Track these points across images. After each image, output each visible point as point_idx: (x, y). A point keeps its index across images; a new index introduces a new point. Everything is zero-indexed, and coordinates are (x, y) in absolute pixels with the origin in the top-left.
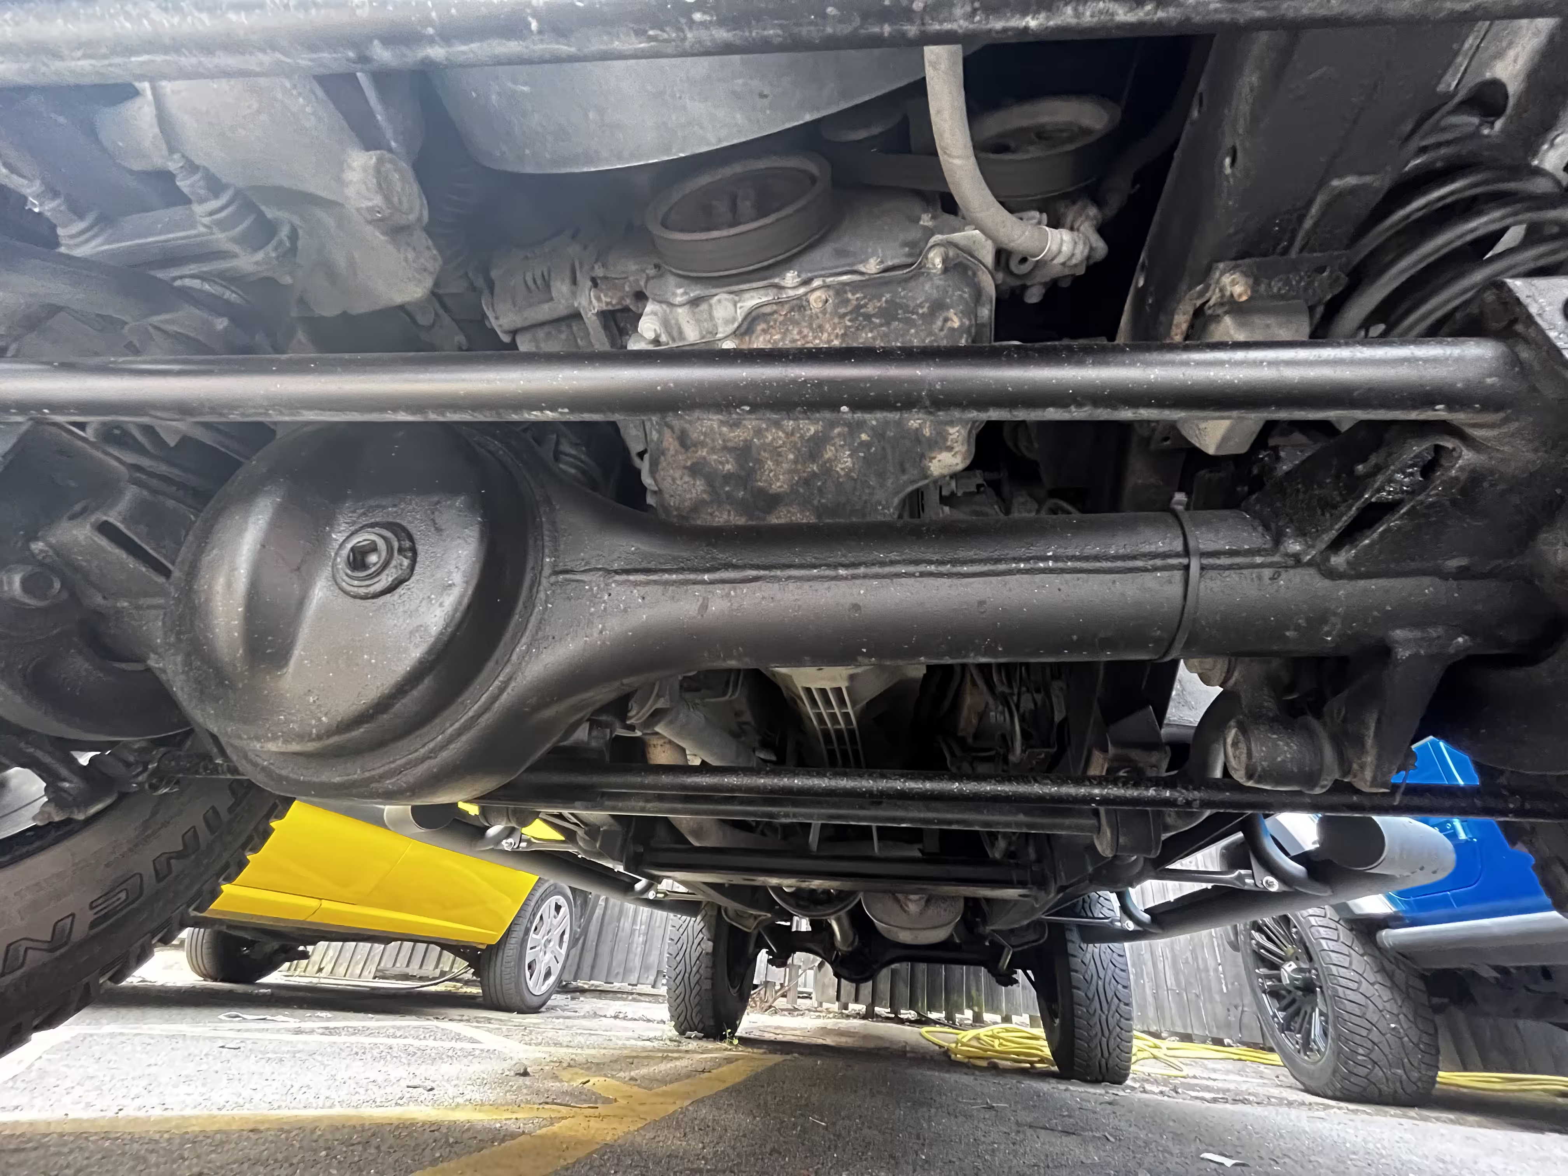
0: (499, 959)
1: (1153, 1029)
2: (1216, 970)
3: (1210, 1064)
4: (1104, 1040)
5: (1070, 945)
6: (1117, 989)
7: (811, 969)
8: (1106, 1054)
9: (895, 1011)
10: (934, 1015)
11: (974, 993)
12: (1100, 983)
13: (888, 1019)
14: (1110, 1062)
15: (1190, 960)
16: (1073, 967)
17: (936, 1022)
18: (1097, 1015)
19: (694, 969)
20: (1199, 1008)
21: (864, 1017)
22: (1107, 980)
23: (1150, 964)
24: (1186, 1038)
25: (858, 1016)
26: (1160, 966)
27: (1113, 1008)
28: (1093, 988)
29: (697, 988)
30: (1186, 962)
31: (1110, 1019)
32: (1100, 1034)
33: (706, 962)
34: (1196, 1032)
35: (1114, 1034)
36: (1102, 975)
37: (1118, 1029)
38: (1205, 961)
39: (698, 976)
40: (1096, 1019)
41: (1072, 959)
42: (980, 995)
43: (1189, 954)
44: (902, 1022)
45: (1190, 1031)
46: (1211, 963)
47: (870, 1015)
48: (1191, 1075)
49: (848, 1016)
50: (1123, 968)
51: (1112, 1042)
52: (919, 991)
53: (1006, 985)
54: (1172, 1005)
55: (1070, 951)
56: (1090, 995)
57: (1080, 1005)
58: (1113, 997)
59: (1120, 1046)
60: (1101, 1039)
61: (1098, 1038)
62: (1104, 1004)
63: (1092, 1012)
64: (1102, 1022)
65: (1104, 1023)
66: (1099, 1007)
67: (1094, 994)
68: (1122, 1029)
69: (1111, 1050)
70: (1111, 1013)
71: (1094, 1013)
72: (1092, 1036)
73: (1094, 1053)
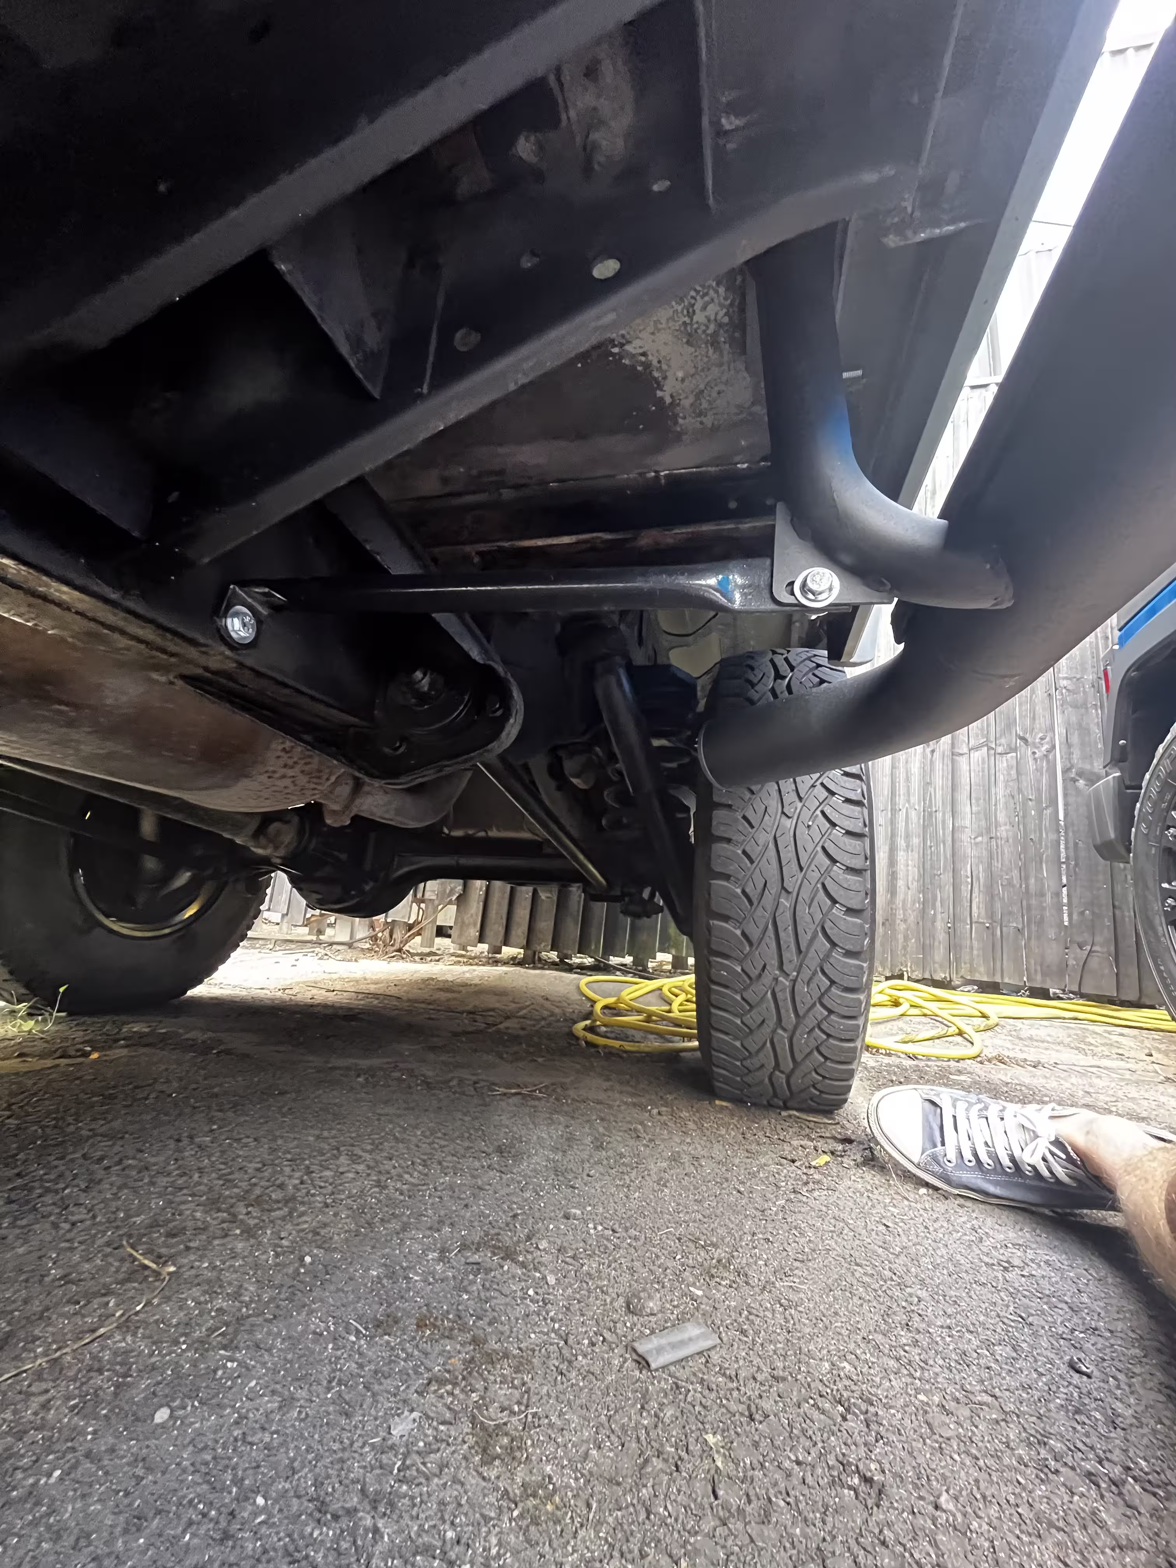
1: (940, 976)
2: (1058, 894)
4: (783, 1035)
8: (787, 1063)
9: (563, 956)
10: (614, 960)
12: (786, 903)
13: (554, 966)
14: (798, 1081)
15: (1016, 881)
17: (623, 969)
20: (1017, 949)
21: (522, 963)
23: (949, 889)
24: (990, 988)
25: (514, 961)
26: (965, 890)
30: (1010, 883)
34: (1006, 980)
43: (1015, 873)
45: (998, 979)
47: (531, 960)
50: (865, 863)
52: (593, 931)
54: (975, 944)
57: (726, 956)
58: (814, 936)
59: (823, 1049)
60: (774, 1031)
61: (766, 1030)
62: (790, 954)
63: (754, 973)
64: (780, 995)
65: (784, 996)
66: (775, 962)
67: (766, 929)
68: (831, 1012)
69: (799, 1057)
70: (806, 974)
71: (760, 975)
72: (754, 1026)
73: (755, 1062)
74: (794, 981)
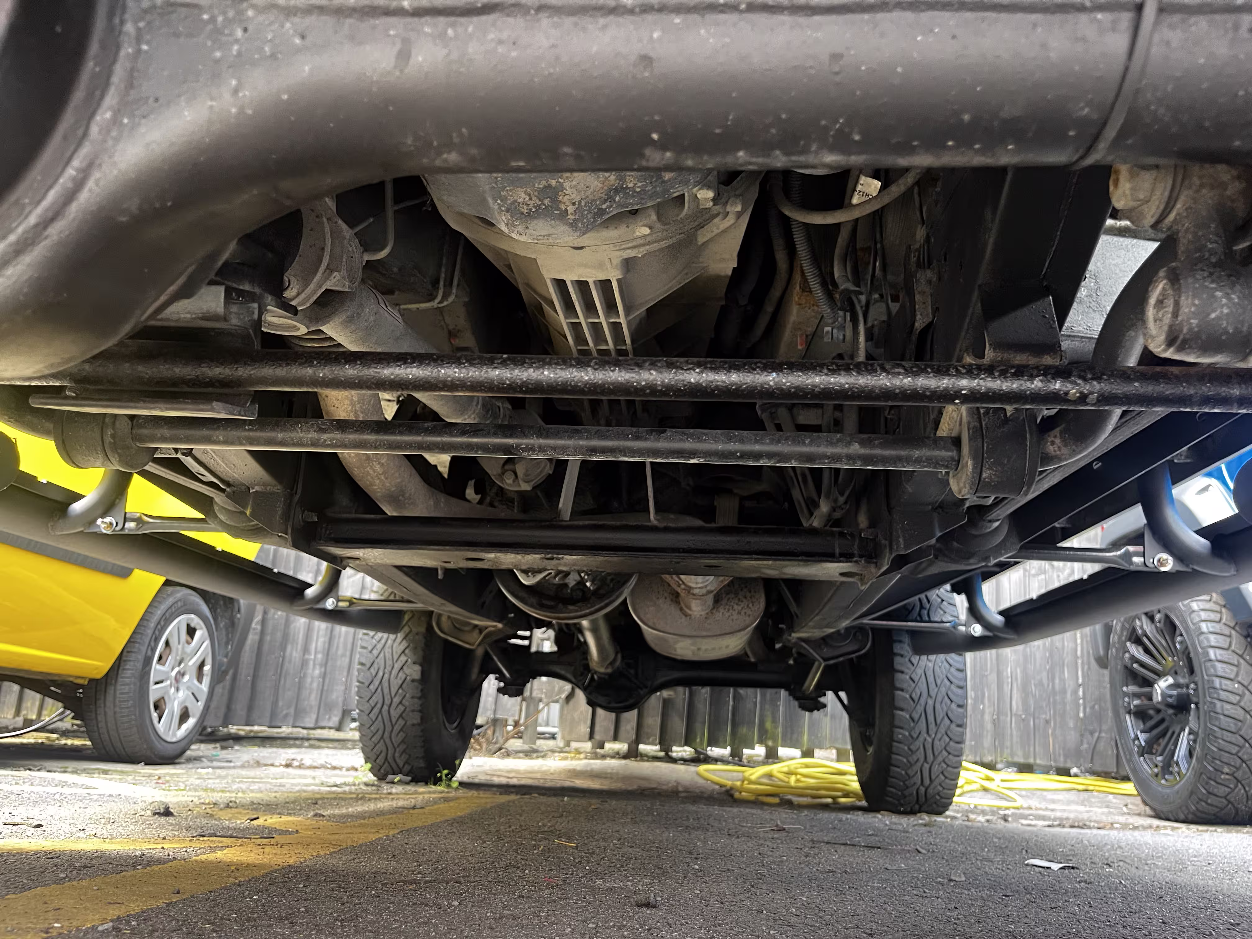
0: (110, 698)
1: (988, 759)
2: (1075, 692)
3: (1050, 796)
4: (927, 766)
5: (897, 660)
6: (949, 708)
7: (557, 701)
8: (927, 782)
9: (666, 749)
10: (715, 751)
11: (768, 725)
12: (930, 702)
13: (656, 758)
14: (931, 791)
15: (1045, 681)
16: (898, 685)
17: (716, 760)
18: (921, 739)
19: (396, 700)
20: (1046, 737)
21: (626, 757)
22: (939, 699)
23: (994, 687)
24: (1026, 768)
25: (617, 755)
26: (1007, 689)
27: (942, 730)
28: (920, 709)
29: (401, 722)
30: (1041, 683)
31: (937, 742)
32: (922, 760)
33: (412, 691)
34: (1038, 761)
35: (940, 759)
36: (933, 694)
37: (945, 753)
38: (1062, 680)
39: (401, 708)
40: (919, 743)
41: (898, 676)
42: (776, 728)
43: (1045, 674)
44: (674, 761)
45: (1031, 761)
46: (1070, 685)
47: (633, 754)
48: (1025, 805)
49: (604, 757)
50: (961, 684)
51: (935, 768)
52: (698, 726)
53: (811, 710)
54: (1014, 733)
55: (897, 667)
56: (916, 716)
57: (902, 728)
58: (943, 718)
59: (945, 773)
60: (922, 765)
61: (919, 764)
62: (932, 726)
63: (915, 736)
64: (927, 746)
65: (928, 747)
66: (925, 730)
67: (921, 715)
68: (949, 753)
69: (933, 777)
70: (939, 736)
71: (918, 737)
72: (913, 762)
73: (912, 781)
74: (933, 740)
